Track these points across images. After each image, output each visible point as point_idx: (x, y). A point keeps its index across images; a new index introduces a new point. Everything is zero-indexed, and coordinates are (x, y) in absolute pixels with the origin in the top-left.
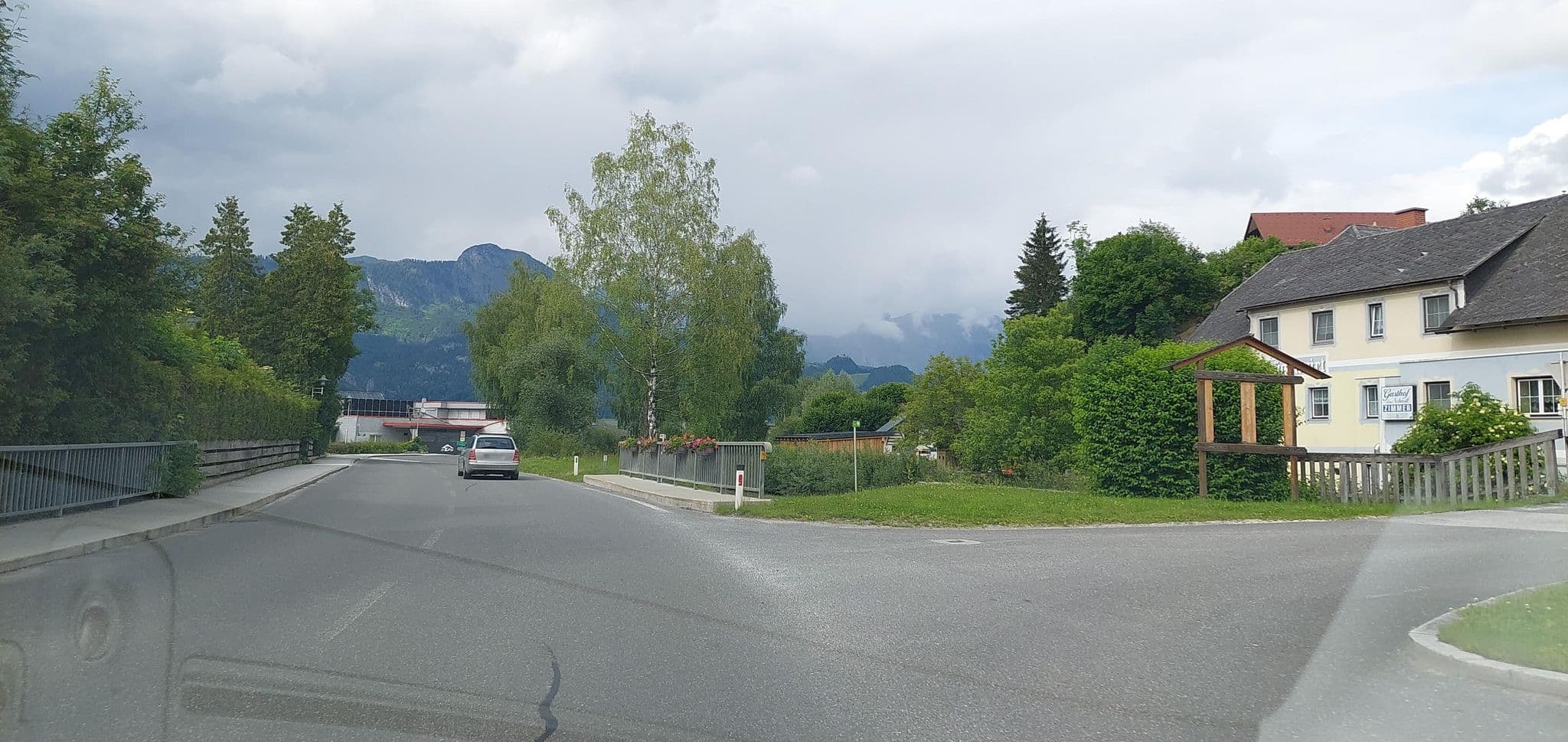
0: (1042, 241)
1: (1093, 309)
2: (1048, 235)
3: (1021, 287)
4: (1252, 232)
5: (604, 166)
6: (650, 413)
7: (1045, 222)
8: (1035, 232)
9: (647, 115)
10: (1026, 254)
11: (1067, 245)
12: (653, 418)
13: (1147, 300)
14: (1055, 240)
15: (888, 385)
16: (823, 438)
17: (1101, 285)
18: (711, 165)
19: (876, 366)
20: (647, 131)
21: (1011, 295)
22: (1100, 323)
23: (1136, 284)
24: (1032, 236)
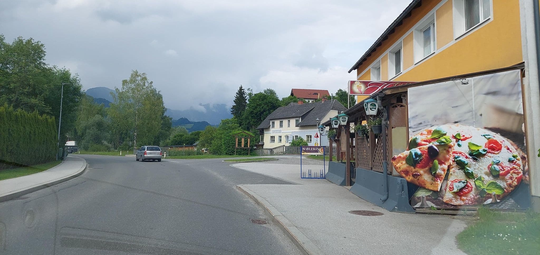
0: (241, 92)
1: (252, 112)
2: (242, 91)
3: (235, 104)
4: (292, 94)
5: (125, 82)
6: (135, 141)
7: (242, 87)
8: (239, 90)
9: (136, 70)
10: (237, 96)
11: (247, 94)
12: (136, 142)
13: (264, 111)
14: (244, 92)
15: (197, 131)
16: (177, 147)
17: (254, 106)
18: (151, 83)
19: (196, 121)
20: (136, 74)
21: (233, 107)
22: (253, 116)
23: (261, 107)
24: (238, 91)
